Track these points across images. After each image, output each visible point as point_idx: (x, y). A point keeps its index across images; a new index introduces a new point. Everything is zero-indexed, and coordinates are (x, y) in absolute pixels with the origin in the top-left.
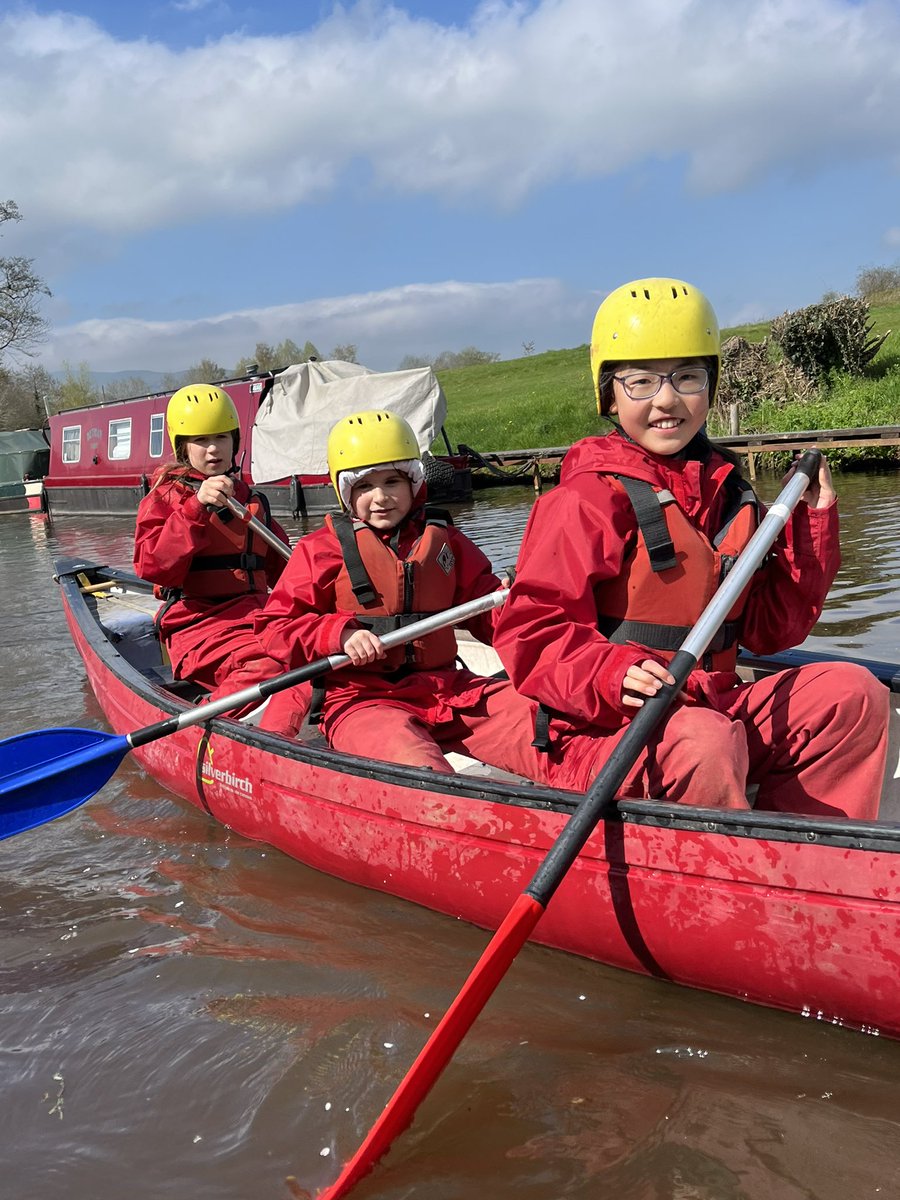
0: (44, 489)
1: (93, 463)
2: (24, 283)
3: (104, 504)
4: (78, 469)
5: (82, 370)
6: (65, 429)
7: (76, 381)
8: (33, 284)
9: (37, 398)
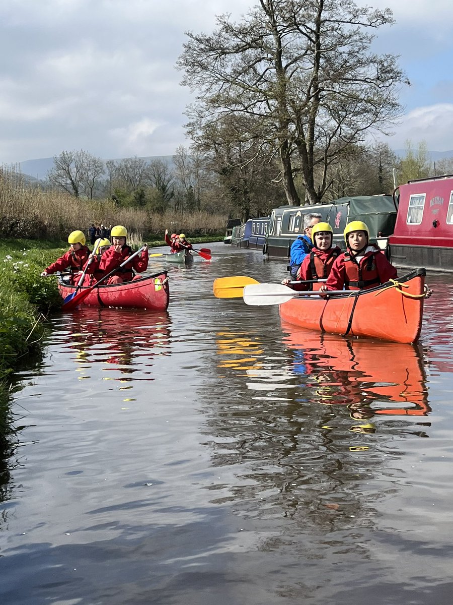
0: (388, 245)
1: (432, 225)
2: (390, 75)
3: (438, 261)
4: (419, 231)
5: (420, 148)
6: (412, 196)
7: (414, 157)
8: (397, 75)
9: (381, 171)
